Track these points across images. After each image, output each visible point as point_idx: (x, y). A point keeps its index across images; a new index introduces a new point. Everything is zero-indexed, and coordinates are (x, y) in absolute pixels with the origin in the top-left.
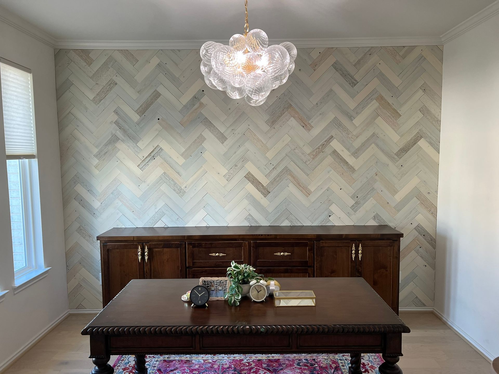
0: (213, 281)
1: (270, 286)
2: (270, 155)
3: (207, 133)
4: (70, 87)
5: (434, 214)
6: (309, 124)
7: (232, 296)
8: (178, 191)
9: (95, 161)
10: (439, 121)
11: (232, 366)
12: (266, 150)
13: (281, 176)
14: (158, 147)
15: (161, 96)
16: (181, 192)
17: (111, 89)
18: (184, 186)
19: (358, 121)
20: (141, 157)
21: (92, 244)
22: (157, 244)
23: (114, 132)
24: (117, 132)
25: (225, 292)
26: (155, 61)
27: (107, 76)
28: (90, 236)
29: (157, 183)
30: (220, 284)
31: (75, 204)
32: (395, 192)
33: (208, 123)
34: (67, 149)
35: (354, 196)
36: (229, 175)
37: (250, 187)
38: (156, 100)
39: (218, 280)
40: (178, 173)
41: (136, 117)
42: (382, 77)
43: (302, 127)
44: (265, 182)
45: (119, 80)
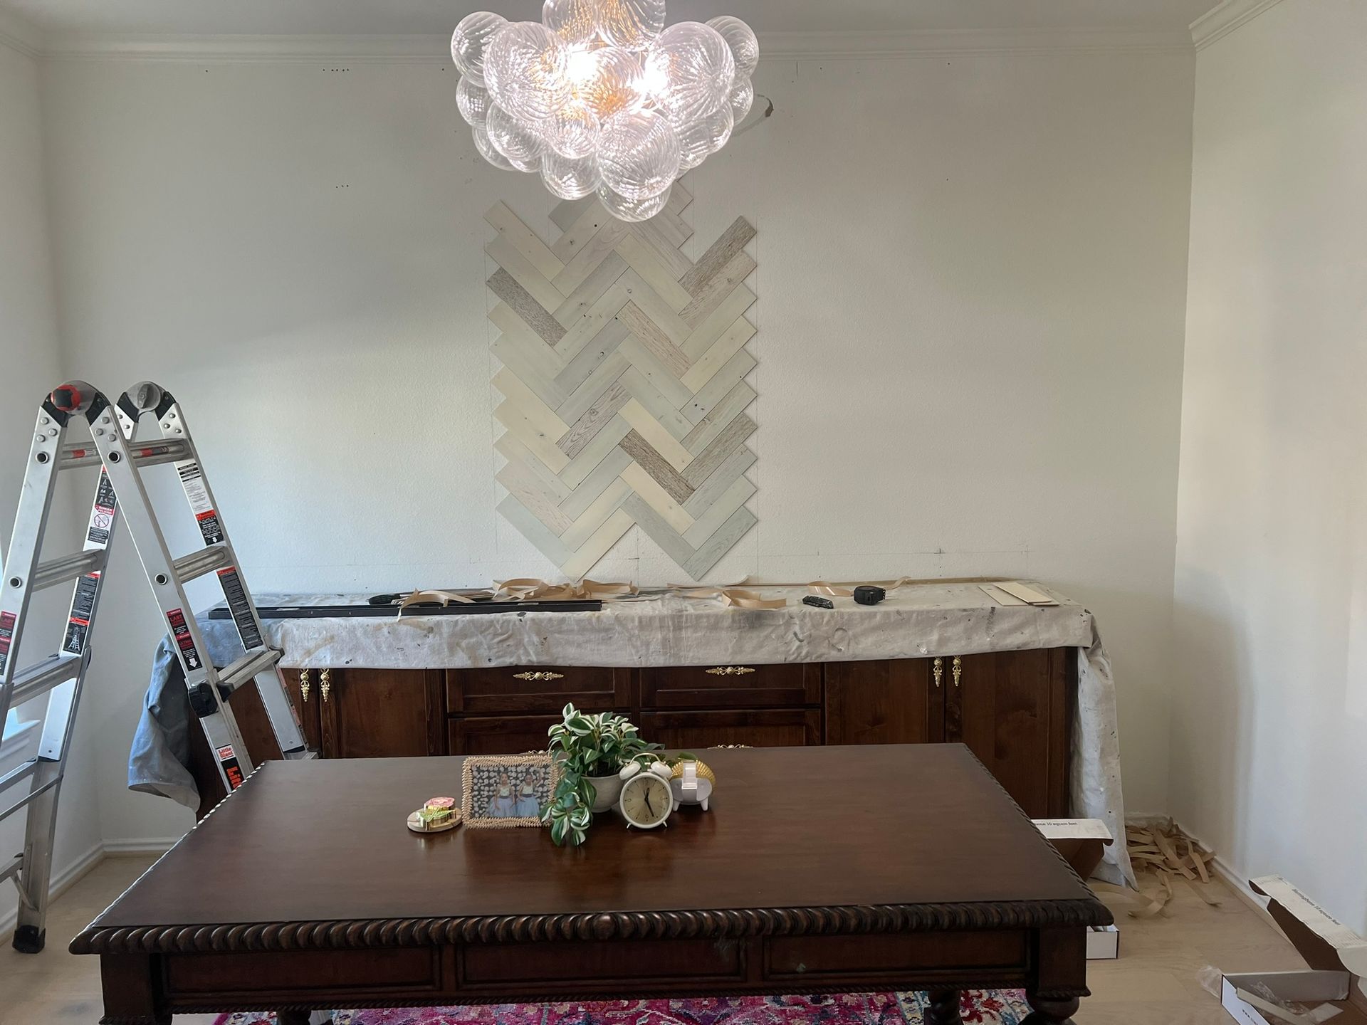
0: (506, 769)
1: (682, 779)
2: (694, 379)
7: (562, 813)
11: (580, 1009)
12: (681, 366)
13: (726, 442)
25: (544, 800)
30: (529, 776)
33: (507, 286)
36: (572, 441)
37: (637, 478)
39: (520, 765)
44: (679, 459)
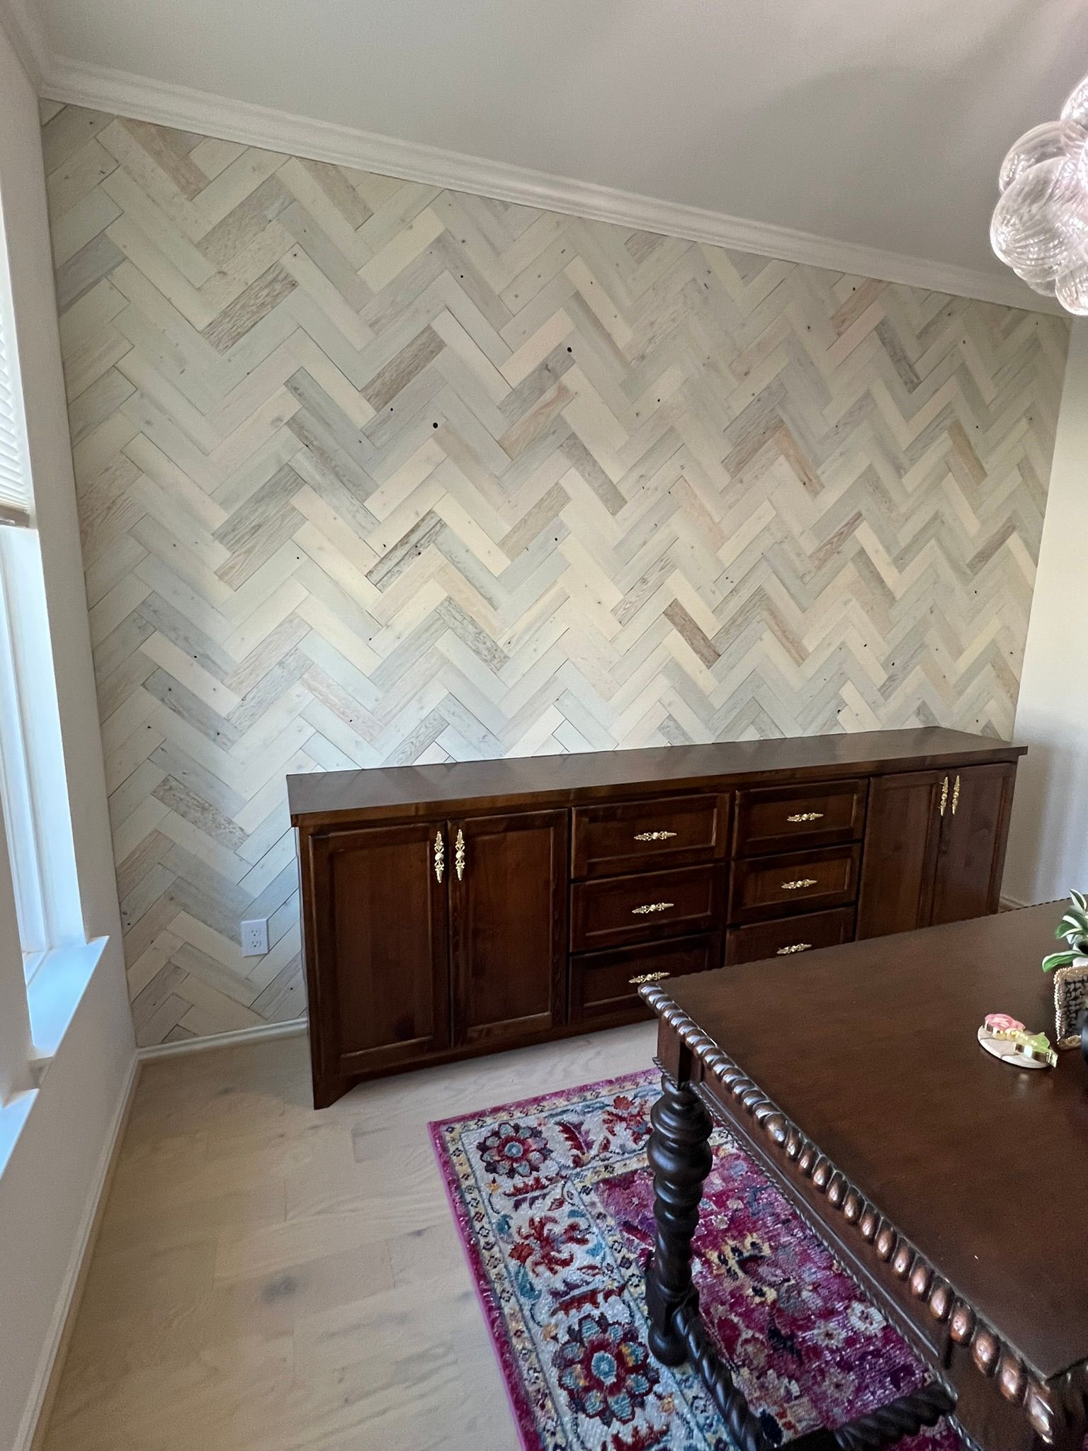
2: (728, 553)
3: (575, 482)
4: (113, 268)
5: (1014, 698)
6: (817, 477)
8: (486, 653)
9: (219, 555)
12: (718, 541)
13: (747, 612)
14: (433, 515)
15: (445, 349)
16: (494, 657)
17: (275, 300)
18: (505, 638)
19: (913, 479)
20: (378, 548)
21: (213, 833)
22: (490, 820)
23: (286, 458)
24: (299, 456)
26: (429, 226)
27: (259, 249)
28: (204, 809)
29: (427, 630)
31: (146, 703)
32: (960, 652)
33: (577, 451)
34: (109, 508)
35: (889, 663)
36: (625, 609)
37: (675, 642)
38: (428, 359)
40: (490, 600)
41: (361, 413)
42: (965, 376)
43: (802, 485)
44: (710, 626)
45: (302, 269)
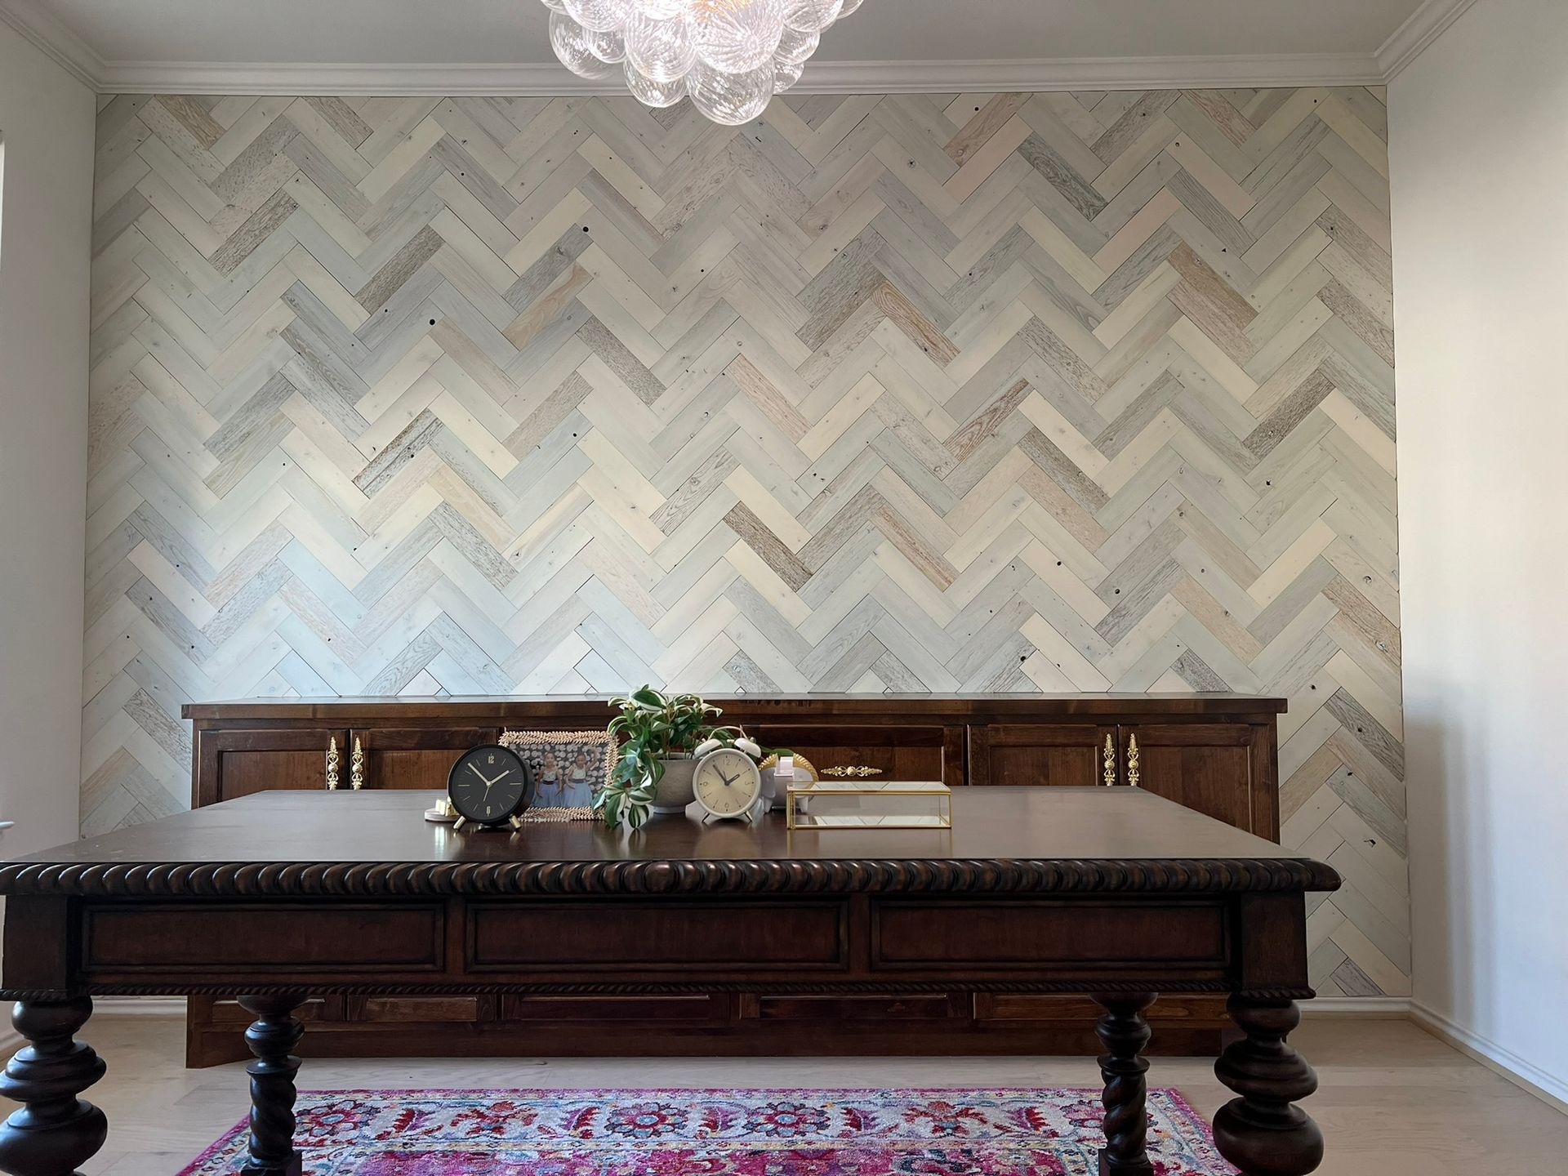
1: (775, 769)
2: (813, 444)
3: (597, 370)
4: (140, 215)
5: (1392, 651)
6: (945, 340)
8: (488, 566)
9: (209, 464)
10: (1386, 334)
12: (798, 429)
13: (850, 517)
14: (427, 415)
15: (444, 246)
16: (499, 572)
17: (275, 223)
18: (512, 550)
19: (1109, 331)
20: (367, 451)
21: (178, 758)
23: (278, 366)
24: (291, 364)
25: (599, 787)
26: (429, 133)
27: (264, 181)
28: (171, 728)
29: (418, 540)
30: (581, 757)
31: (127, 611)
32: (1249, 575)
33: (599, 336)
34: (115, 423)
35: (1108, 590)
37: (743, 556)
38: (426, 258)
39: (570, 743)
40: (493, 506)
41: (355, 316)
42: (1187, 187)
43: (922, 352)
45: (305, 193)
